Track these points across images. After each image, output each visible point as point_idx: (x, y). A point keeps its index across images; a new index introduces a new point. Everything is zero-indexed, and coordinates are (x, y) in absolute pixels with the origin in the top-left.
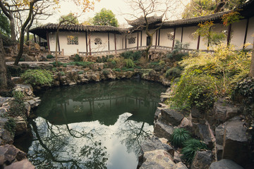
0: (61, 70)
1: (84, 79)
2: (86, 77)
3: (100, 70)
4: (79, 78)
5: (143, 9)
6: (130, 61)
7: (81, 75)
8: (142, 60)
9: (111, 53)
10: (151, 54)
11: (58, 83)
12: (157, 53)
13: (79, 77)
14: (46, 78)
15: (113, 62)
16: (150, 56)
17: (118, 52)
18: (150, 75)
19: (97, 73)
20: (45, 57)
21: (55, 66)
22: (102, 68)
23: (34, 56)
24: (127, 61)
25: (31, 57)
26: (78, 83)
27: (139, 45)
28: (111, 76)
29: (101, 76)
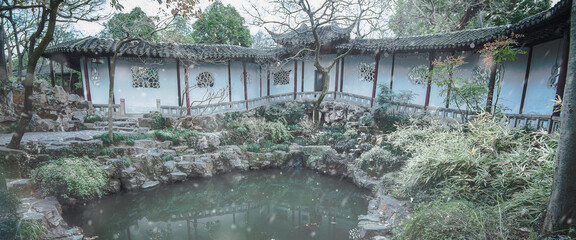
0: (121, 152)
1: (177, 174)
2: (181, 168)
3: (212, 149)
4: (165, 171)
5: (309, 11)
6: (278, 127)
7: (170, 164)
8: (306, 124)
9: (236, 108)
10: (325, 109)
11: (115, 184)
12: (338, 109)
13: (164, 168)
14: (91, 181)
15: (241, 128)
16: (323, 114)
17: (252, 106)
18: (324, 161)
19: (207, 156)
20: (82, 119)
21: (107, 144)
22: (216, 144)
23: (55, 118)
24: (271, 125)
25: (48, 122)
26: (162, 183)
27: (299, 90)
28: (239, 163)
29: (215, 165)
